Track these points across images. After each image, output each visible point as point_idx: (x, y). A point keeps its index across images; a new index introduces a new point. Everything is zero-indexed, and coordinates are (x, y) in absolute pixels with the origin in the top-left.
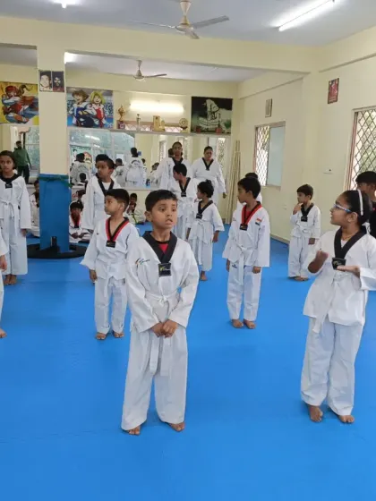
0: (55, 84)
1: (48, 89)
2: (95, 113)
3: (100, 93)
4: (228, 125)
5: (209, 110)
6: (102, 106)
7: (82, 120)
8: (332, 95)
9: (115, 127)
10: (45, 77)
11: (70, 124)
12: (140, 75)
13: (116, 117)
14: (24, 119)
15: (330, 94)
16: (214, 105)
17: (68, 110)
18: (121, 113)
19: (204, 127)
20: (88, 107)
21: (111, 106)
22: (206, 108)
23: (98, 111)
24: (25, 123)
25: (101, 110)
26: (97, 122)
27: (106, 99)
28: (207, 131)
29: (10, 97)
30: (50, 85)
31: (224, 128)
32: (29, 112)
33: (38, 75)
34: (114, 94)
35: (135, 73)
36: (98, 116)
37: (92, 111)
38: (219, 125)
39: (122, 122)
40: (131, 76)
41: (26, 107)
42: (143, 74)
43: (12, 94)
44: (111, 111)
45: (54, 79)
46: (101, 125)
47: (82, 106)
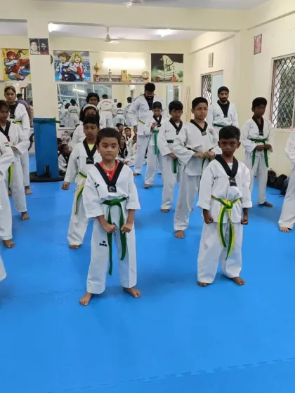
0: (42, 49)
1: (37, 53)
2: (76, 70)
3: (80, 54)
4: (181, 75)
5: (165, 63)
6: (81, 64)
7: (66, 76)
8: (257, 48)
9: (92, 80)
10: (34, 43)
12: (108, 39)
13: (93, 72)
14: (22, 77)
15: (255, 47)
16: (169, 59)
17: (55, 68)
18: (96, 69)
19: (162, 77)
20: (70, 65)
21: (89, 64)
22: (163, 62)
23: (78, 68)
24: (22, 80)
25: (81, 67)
26: (78, 77)
27: (84, 58)
28: (164, 80)
29: (10, 60)
30: (38, 50)
31: (178, 78)
32: (25, 71)
34: (90, 53)
35: (105, 37)
36: (79, 72)
37: (73, 68)
38: (173, 76)
39: (97, 76)
40: (101, 39)
41: (23, 67)
42: (111, 37)
43: (12, 58)
44: (88, 68)
45: (41, 45)
46: (81, 79)
47: (66, 65)
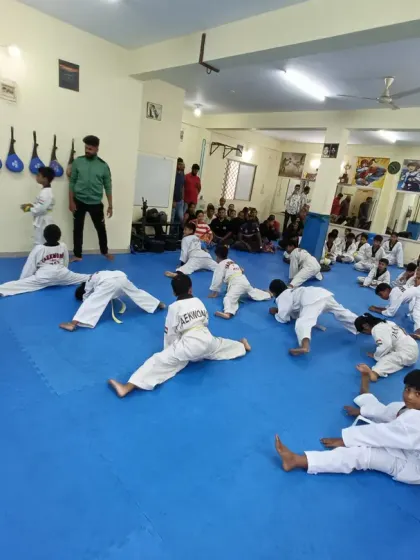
0: (331, 152)
7: (409, 185)
10: (326, 148)
11: (399, 188)
14: (367, 183)
17: (401, 177)
20: (418, 175)
29: (362, 167)
30: (328, 154)
32: (372, 178)
33: (322, 146)
41: (371, 174)
43: (364, 165)
45: (332, 149)
47: (413, 174)
